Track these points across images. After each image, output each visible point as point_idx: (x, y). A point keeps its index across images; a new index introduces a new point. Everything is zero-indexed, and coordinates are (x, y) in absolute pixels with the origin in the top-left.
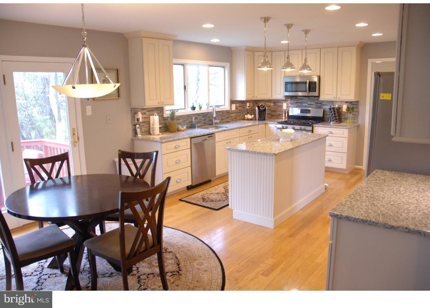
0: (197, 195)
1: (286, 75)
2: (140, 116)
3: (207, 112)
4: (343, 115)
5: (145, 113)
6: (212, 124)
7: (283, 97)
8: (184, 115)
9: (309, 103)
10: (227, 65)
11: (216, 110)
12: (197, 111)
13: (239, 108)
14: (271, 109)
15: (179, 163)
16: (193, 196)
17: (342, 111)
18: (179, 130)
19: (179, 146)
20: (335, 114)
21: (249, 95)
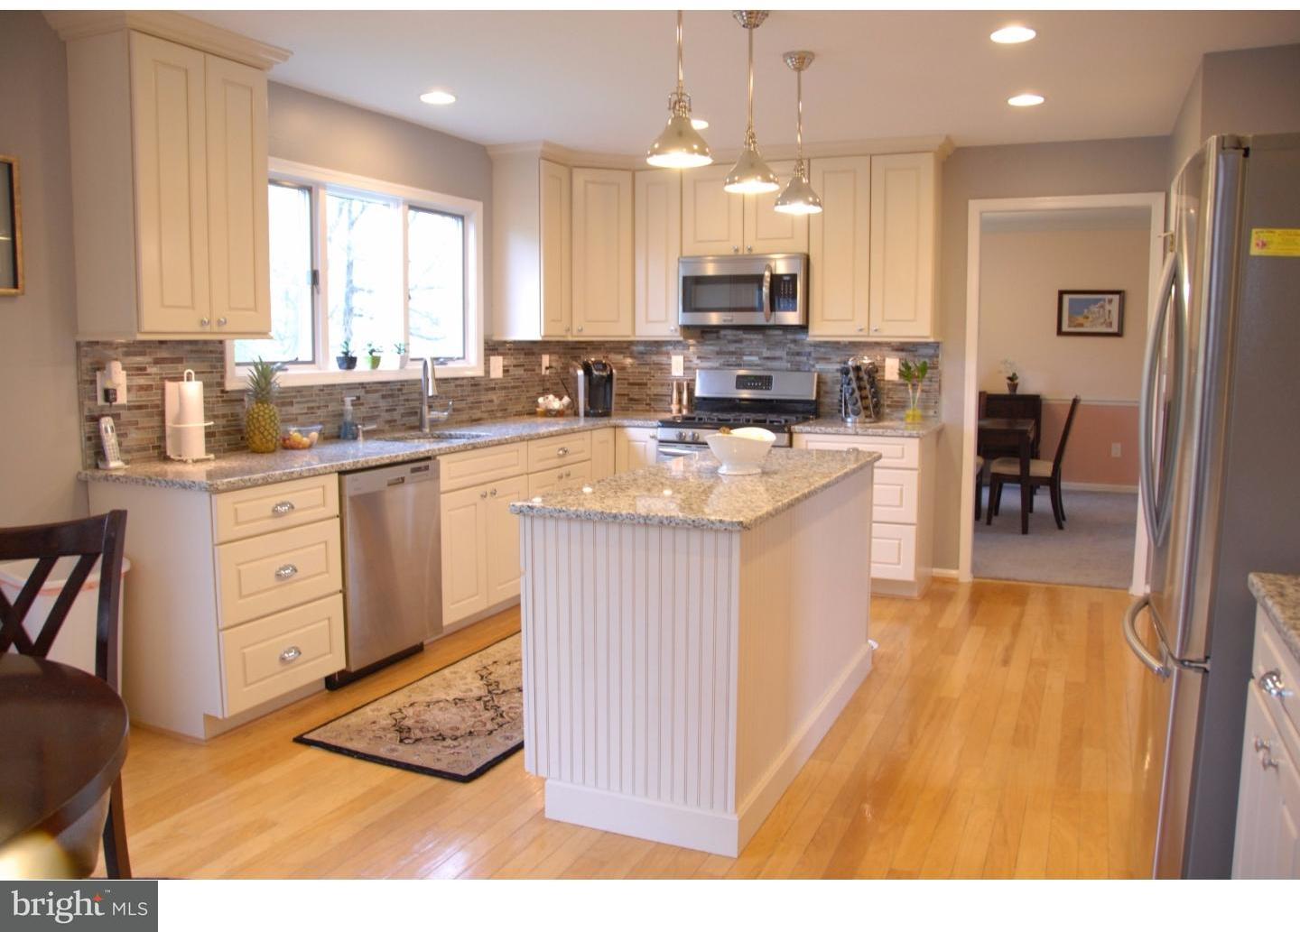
0: (370, 713)
1: (684, 255)
2: (119, 377)
3: (401, 381)
4: (888, 394)
5: (145, 369)
6: (420, 427)
7: (676, 330)
8: (312, 387)
9: (765, 355)
10: (476, 209)
11: (439, 375)
12: (363, 371)
13: (513, 371)
14: (626, 376)
15: (290, 580)
16: (353, 719)
17: (884, 380)
18: (288, 446)
19: (292, 507)
20: (860, 388)
21: (553, 321)
